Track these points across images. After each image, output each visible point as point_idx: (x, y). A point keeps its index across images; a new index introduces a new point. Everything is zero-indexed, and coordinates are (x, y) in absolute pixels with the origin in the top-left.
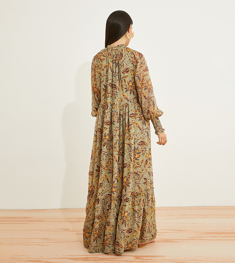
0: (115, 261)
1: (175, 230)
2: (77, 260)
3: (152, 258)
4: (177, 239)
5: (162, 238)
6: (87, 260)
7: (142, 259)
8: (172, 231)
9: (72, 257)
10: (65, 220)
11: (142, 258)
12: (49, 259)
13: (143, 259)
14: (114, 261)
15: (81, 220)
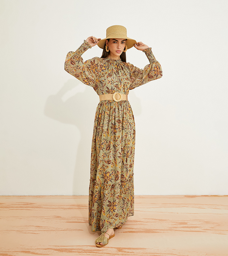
0: (98, 253)
1: (156, 219)
2: (62, 252)
3: (134, 251)
4: (158, 230)
5: (144, 228)
6: (71, 252)
7: (124, 251)
8: (153, 221)
9: (58, 248)
10: (59, 206)
11: (125, 250)
12: (36, 250)
13: (125, 252)
14: (97, 254)
15: (73, 207)
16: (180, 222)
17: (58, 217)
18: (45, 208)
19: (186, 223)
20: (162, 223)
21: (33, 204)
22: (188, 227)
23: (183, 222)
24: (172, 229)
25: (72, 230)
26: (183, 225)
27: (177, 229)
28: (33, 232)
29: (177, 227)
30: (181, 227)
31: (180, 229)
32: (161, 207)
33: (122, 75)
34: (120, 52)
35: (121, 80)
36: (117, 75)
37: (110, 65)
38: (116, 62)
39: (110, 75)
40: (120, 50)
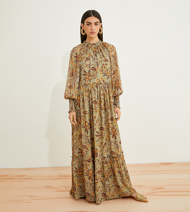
15: (61, 177)
16: (157, 187)
17: (48, 187)
18: (36, 179)
19: (162, 188)
20: (141, 188)
22: (164, 192)
23: (160, 187)
24: (151, 194)
25: (62, 198)
26: (160, 190)
27: (155, 194)
29: (154, 192)
30: (158, 192)
31: (158, 194)
32: (140, 174)
33: (101, 57)
34: (94, 33)
35: (98, 63)
36: (95, 58)
37: (88, 49)
38: (94, 45)
39: (88, 59)
40: (94, 31)
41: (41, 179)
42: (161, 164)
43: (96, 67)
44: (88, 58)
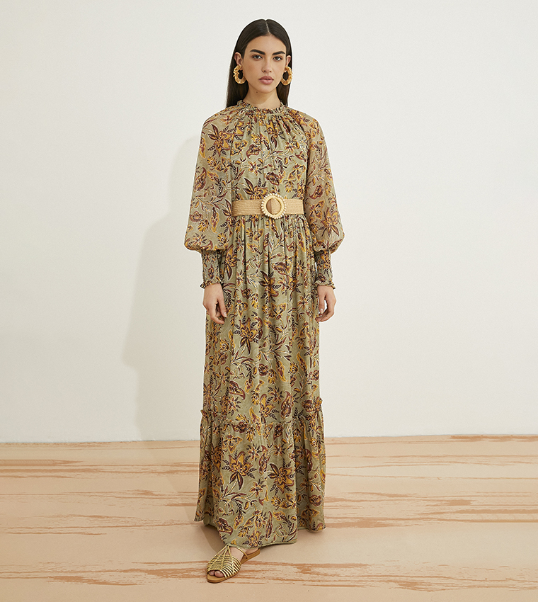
0: (253, 578)
1: (382, 495)
2: (167, 577)
3: (338, 571)
4: (390, 519)
5: (356, 516)
6: (189, 577)
7: (314, 573)
8: (375, 497)
9: (155, 568)
10: (145, 467)
11: (316, 570)
12: (100, 574)
13: (318, 574)
14: (251, 580)
15: (179, 468)
16: (449, 498)
17: (146, 493)
18: (111, 472)
19: (467, 503)
20: (397, 502)
21: (72, 462)
22: (473, 512)
23: (457, 499)
24: (430, 516)
26: (460, 507)
27: (444, 516)
28: (82, 531)
29: (442, 511)
30: (454, 513)
31: (453, 517)
32: (389, 464)
33: (288, 148)
34: (269, 81)
35: (283, 161)
36: (274, 149)
37: (253, 121)
38: (269, 115)
39: (253, 150)
40: (271, 75)
41: (125, 472)
42: (454, 437)
43: (277, 173)
44: (253, 146)
